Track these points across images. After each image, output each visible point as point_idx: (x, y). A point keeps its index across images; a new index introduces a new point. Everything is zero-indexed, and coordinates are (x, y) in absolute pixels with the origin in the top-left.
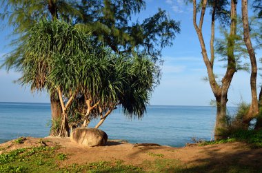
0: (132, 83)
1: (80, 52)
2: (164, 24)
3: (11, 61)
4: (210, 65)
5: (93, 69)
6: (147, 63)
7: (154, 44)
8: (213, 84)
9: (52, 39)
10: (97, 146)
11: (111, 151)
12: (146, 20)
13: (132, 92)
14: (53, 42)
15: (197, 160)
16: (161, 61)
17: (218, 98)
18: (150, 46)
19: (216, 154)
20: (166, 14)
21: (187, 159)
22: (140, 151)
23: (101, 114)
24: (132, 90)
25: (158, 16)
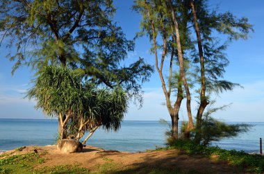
0: (109, 107)
1: (70, 87)
2: (143, 67)
3: (32, 93)
4: (168, 95)
5: (77, 99)
6: (121, 94)
7: (136, 80)
8: (169, 107)
9: (52, 78)
10: (74, 152)
11: (81, 156)
12: (132, 65)
13: (109, 114)
14: (52, 81)
15: (133, 164)
16: (143, 92)
17: (172, 117)
18: (134, 82)
19: (150, 159)
20: (144, 60)
21: (127, 163)
22: (100, 157)
23: (91, 129)
24: (109, 112)
25: (139, 63)
